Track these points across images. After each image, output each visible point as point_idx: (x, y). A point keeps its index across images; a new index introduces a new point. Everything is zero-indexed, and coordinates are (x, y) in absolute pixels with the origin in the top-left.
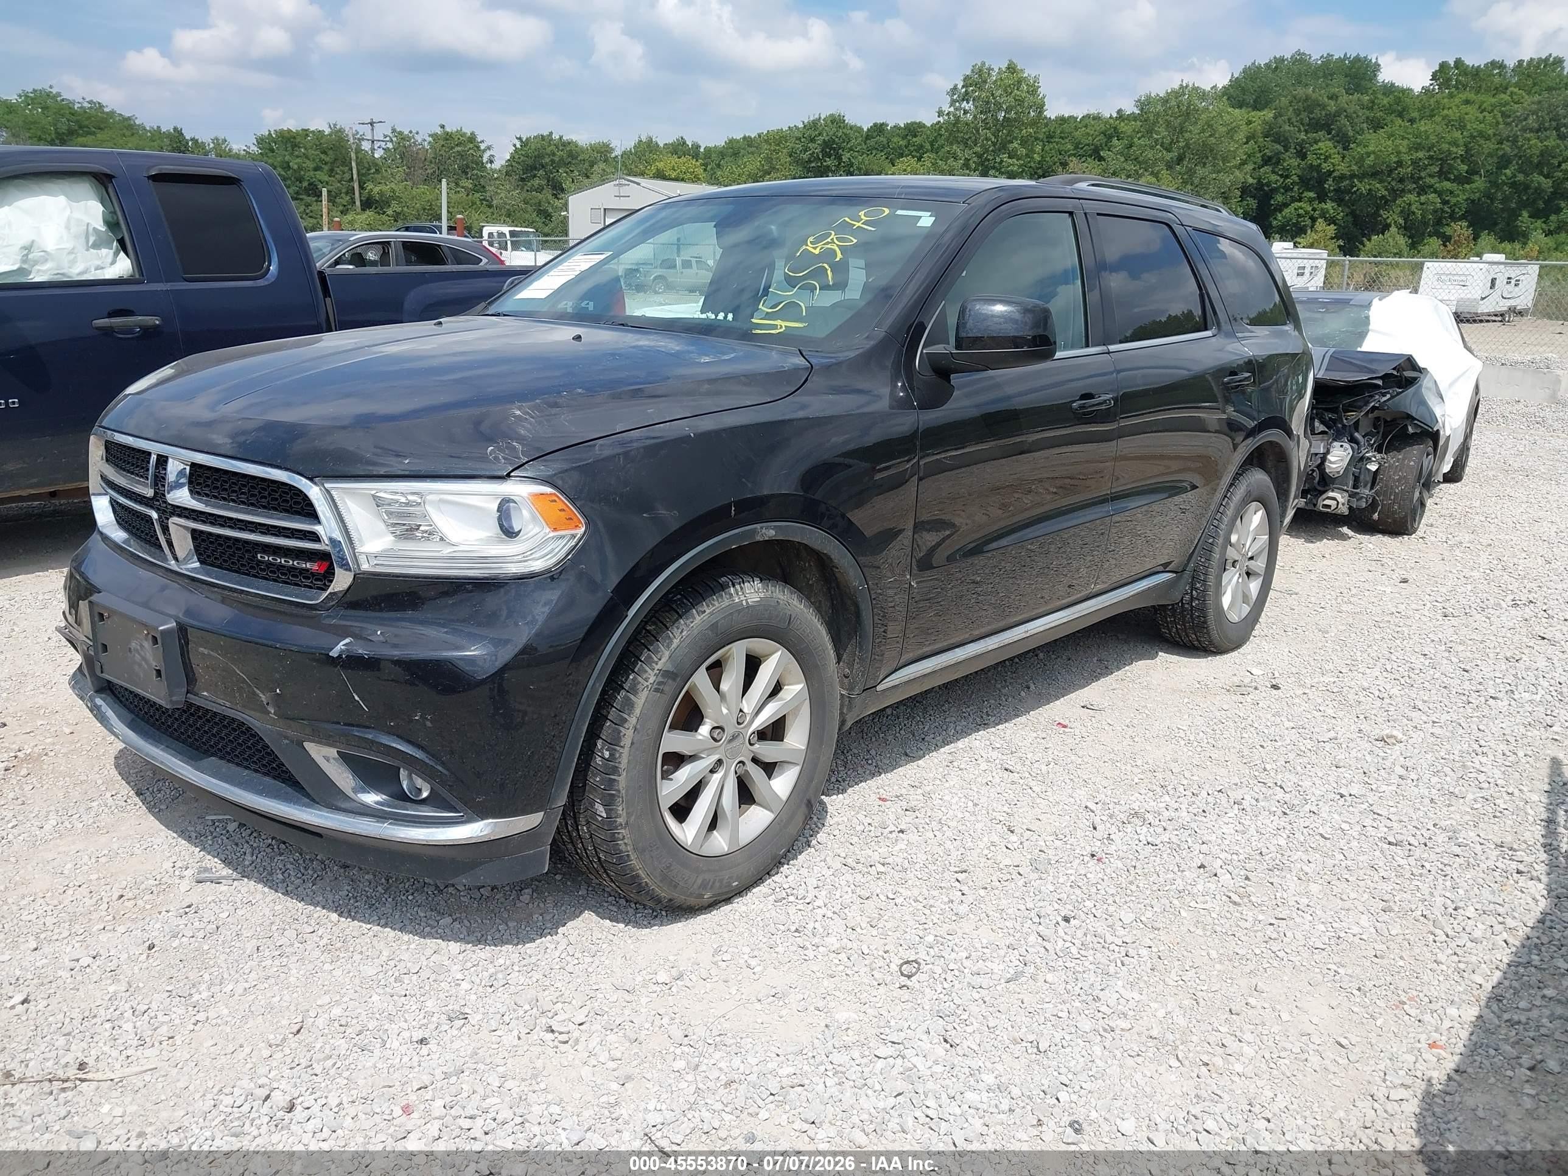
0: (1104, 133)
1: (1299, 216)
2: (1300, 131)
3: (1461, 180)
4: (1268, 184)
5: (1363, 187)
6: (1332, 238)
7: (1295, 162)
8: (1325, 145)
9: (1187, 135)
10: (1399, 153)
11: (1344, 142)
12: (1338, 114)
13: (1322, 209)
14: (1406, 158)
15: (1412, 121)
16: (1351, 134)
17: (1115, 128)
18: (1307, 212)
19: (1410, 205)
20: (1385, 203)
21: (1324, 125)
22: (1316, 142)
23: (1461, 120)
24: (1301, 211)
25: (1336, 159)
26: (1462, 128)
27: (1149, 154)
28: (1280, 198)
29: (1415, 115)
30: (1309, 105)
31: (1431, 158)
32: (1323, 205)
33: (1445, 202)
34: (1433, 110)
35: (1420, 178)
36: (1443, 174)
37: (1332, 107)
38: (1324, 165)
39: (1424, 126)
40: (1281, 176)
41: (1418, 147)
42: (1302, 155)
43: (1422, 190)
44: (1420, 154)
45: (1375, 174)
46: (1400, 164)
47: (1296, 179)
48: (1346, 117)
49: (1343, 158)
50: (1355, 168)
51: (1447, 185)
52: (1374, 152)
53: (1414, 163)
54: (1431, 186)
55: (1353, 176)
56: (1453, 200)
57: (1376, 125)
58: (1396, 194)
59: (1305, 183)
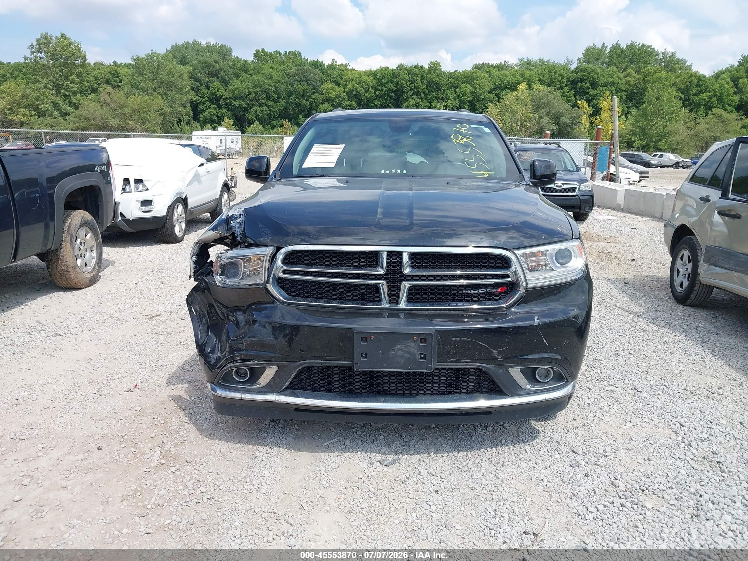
0: (110, 73)
1: (212, 115)
2: (205, 77)
3: (276, 101)
4: (195, 101)
5: (236, 103)
6: (233, 125)
7: (205, 91)
8: (217, 84)
9: (160, 76)
10: (248, 88)
11: (225, 83)
12: (220, 69)
13: (221, 113)
14: (251, 91)
15: (251, 75)
16: (227, 79)
17: (115, 71)
18: (215, 114)
19: (256, 111)
20: (246, 110)
21: (215, 74)
22: (213, 82)
23: (270, 75)
24: (212, 113)
25: (222, 90)
26: (271, 78)
27: (143, 85)
28: (201, 107)
29: (252, 72)
30: (208, 65)
31: (262, 91)
32: (221, 110)
33: (270, 110)
34: (258, 70)
35: (259, 100)
36: (268, 98)
37: (217, 67)
38: (218, 93)
39: (255, 77)
40: (201, 97)
41: (255, 86)
42: (208, 88)
43: (261, 105)
44: (258, 89)
45: (241, 98)
46: (250, 93)
47: (207, 99)
48: (224, 71)
49: (226, 90)
50: (231, 95)
51: (270, 103)
52: (238, 88)
53: (255, 93)
54: (263, 103)
55: (230, 98)
56: (274, 110)
57: (237, 76)
58: (251, 106)
59: (211, 101)
